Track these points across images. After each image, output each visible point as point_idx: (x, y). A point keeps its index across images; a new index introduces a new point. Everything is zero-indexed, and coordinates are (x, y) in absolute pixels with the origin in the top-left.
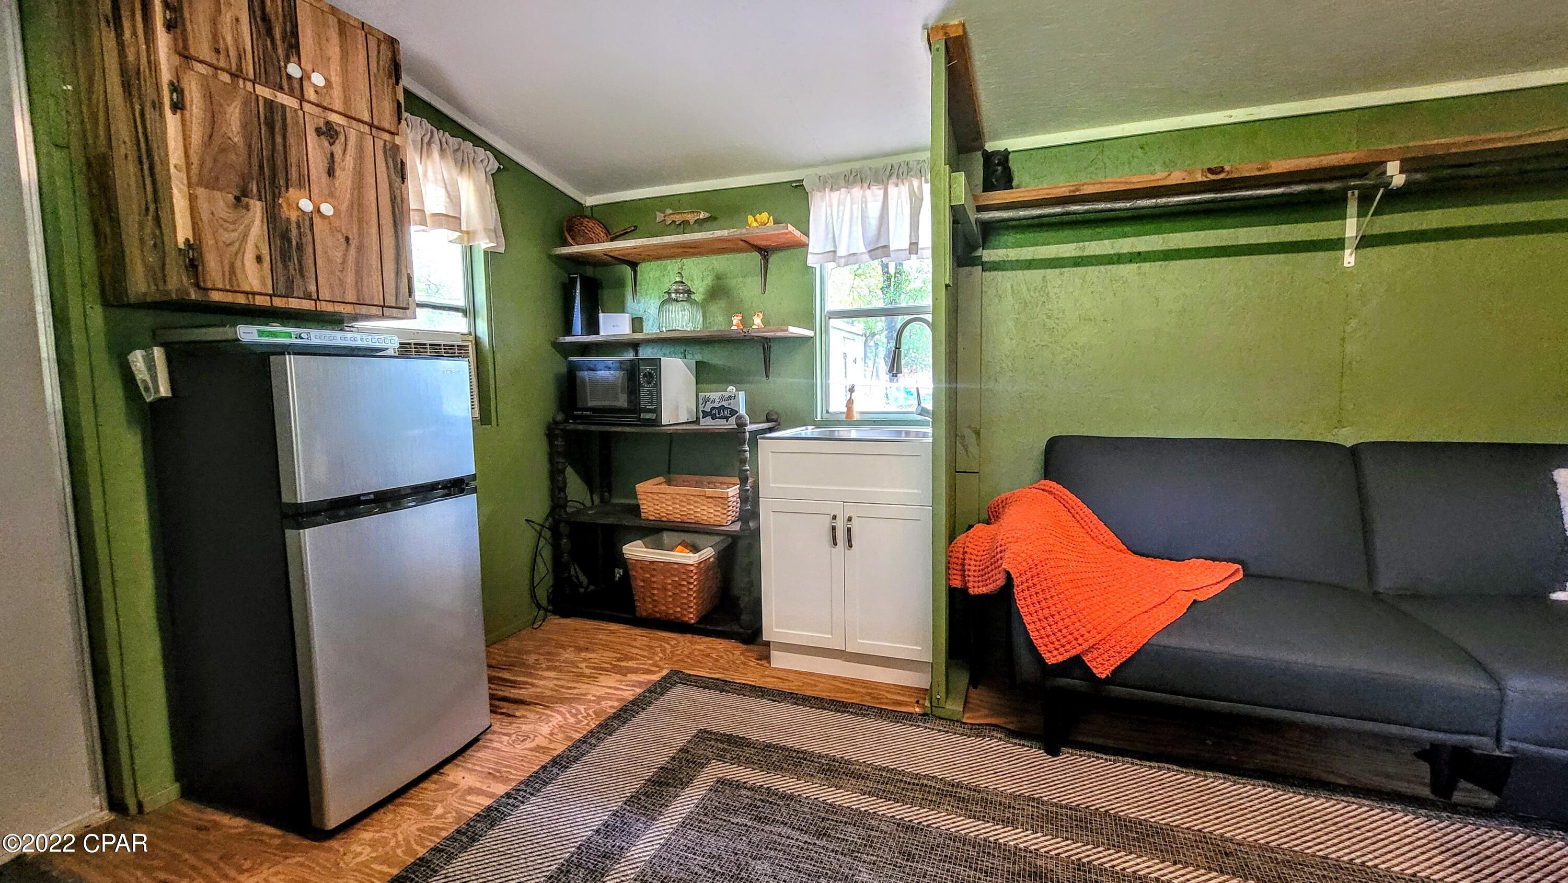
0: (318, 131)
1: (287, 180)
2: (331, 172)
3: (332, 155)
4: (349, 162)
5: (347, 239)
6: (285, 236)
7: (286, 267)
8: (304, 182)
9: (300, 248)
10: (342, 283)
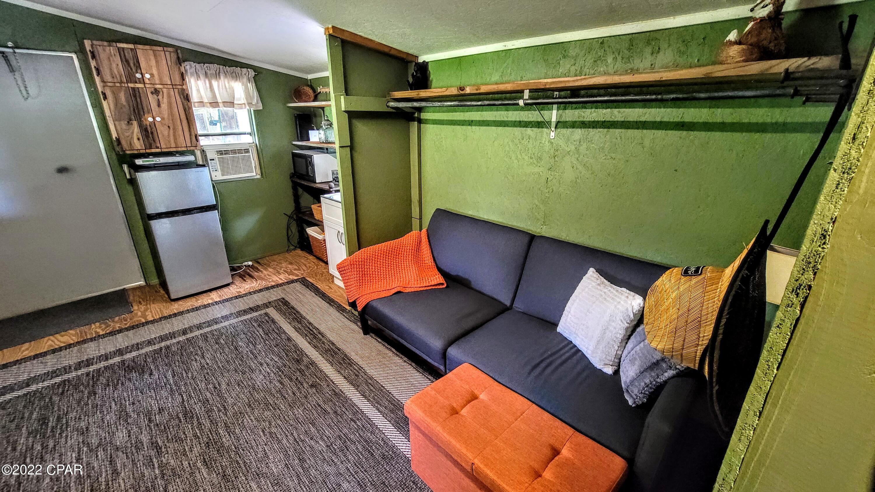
0: (152, 93)
1: (144, 112)
2: (159, 105)
3: (158, 100)
4: (165, 100)
5: (169, 127)
6: (146, 130)
7: (148, 140)
8: (150, 111)
9: (152, 133)
10: (169, 142)
